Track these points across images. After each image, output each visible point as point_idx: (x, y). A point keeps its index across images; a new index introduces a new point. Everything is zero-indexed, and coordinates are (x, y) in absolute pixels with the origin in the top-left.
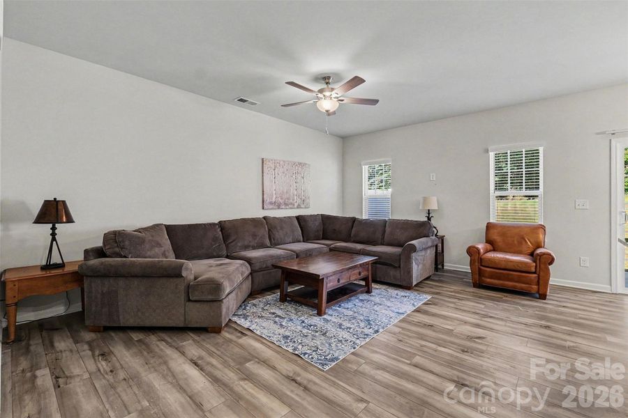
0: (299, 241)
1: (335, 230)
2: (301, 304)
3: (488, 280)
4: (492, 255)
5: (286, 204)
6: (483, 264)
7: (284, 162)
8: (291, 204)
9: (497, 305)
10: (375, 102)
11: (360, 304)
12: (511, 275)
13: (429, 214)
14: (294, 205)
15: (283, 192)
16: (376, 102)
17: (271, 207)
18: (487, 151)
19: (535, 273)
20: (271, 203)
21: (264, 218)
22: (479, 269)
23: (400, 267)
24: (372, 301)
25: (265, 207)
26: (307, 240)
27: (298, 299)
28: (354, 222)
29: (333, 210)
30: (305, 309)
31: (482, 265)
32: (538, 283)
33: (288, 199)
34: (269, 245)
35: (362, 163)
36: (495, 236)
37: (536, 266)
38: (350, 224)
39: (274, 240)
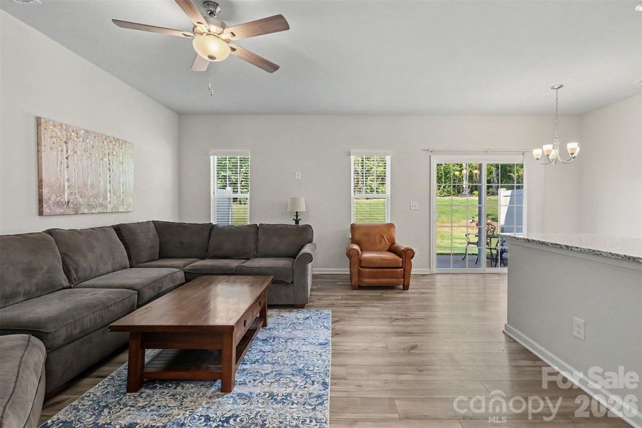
0: (125, 268)
1: (182, 243)
2: (178, 381)
3: (367, 280)
4: (366, 255)
5: (89, 206)
6: (362, 265)
7: (87, 131)
8: (102, 205)
9: (386, 304)
10: (273, 67)
11: (267, 348)
12: (387, 272)
13: (297, 216)
14: (106, 207)
15: (85, 184)
16: (275, 68)
17: (59, 211)
18: (349, 154)
19: (401, 268)
20: (58, 204)
21: (50, 232)
22: (359, 271)
23: (292, 283)
24: (279, 338)
25: (46, 210)
26: (137, 263)
27: (172, 374)
28: (211, 230)
29: (166, 214)
30: (190, 388)
31: (360, 267)
32: (404, 277)
33: (96, 196)
34: (66, 283)
35: (210, 152)
36: (361, 236)
37: (403, 262)
38: (206, 234)
39: (76, 271)
